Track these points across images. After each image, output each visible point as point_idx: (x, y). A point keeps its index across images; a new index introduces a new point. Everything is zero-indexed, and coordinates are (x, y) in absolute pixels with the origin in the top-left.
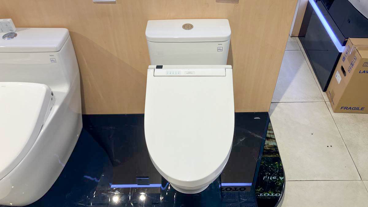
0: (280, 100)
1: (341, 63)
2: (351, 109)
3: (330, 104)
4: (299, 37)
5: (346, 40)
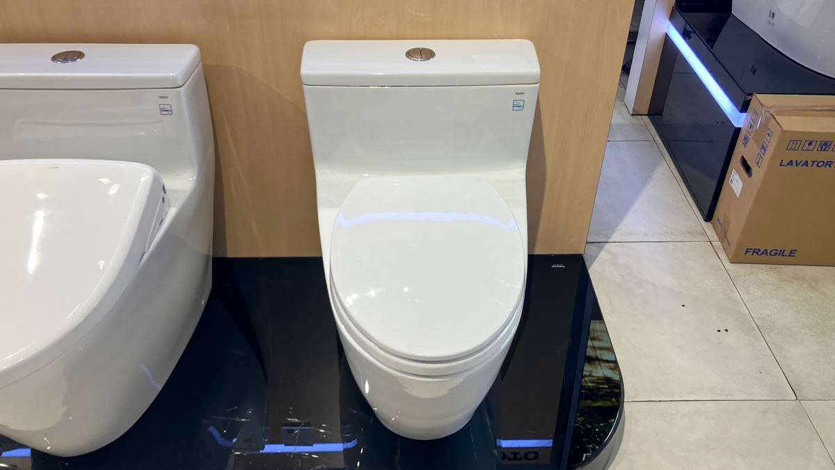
0: (609, 237)
1: (740, 151)
2: (767, 254)
4: (647, 115)
5: (749, 98)
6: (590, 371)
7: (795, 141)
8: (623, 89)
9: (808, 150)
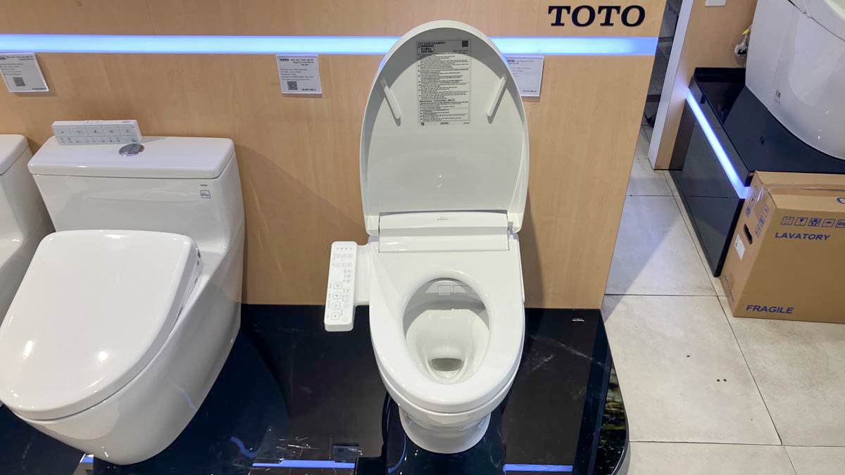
0: (626, 290)
1: (743, 220)
2: (766, 310)
3: (727, 302)
4: (669, 170)
5: (751, 174)
6: (613, 398)
7: (789, 218)
8: (647, 143)
9: (800, 225)
